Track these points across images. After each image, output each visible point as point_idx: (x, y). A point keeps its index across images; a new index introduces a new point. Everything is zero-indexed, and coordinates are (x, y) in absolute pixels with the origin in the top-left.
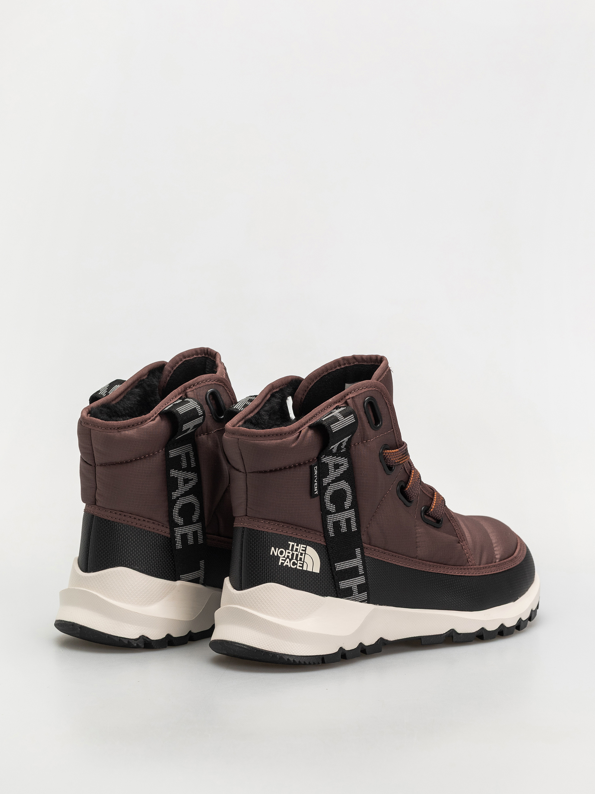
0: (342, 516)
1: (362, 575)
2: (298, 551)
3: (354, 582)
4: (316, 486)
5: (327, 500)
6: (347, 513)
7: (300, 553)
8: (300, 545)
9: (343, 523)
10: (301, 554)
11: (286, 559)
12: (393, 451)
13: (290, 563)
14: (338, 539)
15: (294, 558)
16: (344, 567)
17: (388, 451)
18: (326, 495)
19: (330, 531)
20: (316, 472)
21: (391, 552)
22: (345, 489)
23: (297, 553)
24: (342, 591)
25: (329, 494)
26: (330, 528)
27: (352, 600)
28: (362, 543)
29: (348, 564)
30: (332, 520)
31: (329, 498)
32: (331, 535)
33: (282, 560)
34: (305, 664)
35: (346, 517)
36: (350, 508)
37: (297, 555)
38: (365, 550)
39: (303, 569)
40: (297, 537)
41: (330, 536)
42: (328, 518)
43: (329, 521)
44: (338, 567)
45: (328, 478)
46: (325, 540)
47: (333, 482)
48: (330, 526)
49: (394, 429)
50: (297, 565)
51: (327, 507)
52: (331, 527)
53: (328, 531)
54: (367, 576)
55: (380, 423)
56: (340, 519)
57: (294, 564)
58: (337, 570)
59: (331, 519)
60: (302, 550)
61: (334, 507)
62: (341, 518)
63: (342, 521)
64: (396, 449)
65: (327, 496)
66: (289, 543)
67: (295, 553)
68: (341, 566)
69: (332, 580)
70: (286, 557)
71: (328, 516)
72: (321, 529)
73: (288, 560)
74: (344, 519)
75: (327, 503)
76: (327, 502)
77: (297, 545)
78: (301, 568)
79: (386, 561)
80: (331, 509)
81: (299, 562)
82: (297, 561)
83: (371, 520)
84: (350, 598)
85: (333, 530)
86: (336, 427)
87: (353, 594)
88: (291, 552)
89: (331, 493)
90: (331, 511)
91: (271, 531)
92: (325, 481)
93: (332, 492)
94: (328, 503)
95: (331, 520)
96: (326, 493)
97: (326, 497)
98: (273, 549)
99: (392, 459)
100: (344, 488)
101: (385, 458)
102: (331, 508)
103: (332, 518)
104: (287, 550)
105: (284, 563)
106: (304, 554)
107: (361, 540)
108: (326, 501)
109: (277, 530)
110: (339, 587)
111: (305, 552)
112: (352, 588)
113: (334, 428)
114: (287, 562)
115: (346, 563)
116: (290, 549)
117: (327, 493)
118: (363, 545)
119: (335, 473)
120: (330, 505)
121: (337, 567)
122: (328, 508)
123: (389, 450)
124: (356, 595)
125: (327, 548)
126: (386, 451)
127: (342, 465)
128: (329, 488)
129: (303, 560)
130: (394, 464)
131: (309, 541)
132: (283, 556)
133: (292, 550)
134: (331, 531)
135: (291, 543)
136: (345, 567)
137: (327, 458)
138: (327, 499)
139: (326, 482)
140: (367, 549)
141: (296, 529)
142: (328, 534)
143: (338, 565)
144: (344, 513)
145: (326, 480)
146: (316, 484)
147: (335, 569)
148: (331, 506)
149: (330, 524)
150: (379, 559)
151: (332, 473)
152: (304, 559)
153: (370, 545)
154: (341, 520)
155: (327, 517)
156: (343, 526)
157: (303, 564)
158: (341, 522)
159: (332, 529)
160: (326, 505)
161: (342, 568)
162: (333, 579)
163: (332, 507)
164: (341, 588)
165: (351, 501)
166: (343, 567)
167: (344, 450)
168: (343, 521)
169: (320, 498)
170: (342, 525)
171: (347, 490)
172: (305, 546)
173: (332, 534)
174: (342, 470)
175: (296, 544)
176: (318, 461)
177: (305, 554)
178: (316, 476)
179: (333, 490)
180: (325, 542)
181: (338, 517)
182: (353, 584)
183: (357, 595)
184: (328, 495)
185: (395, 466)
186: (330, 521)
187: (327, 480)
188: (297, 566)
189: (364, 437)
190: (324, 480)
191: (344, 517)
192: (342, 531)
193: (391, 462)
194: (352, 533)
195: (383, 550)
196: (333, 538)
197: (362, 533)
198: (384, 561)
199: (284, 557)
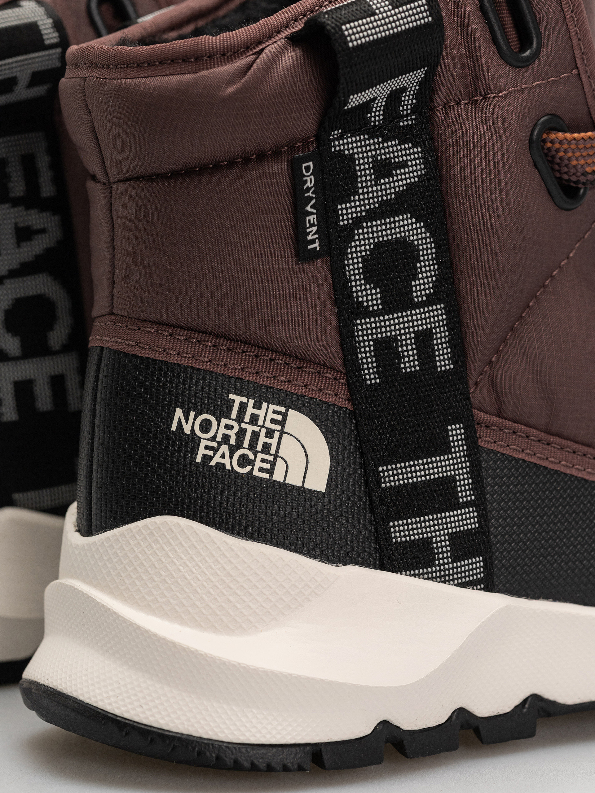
0: (404, 323)
1: (467, 505)
2: (260, 422)
3: (438, 525)
4: (312, 225)
5: (352, 272)
6: (420, 314)
7: (263, 431)
8: (265, 405)
9: (407, 345)
10: (270, 433)
11: (220, 444)
12: (576, 135)
13: (231, 457)
14: (392, 392)
15: (246, 444)
16: (408, 478)
17: (560, 135)
18: (350, 256)
19: (365, 366)
20: (310, 181)
21: (569, 442)
22: (413, 241)
23: (257, 429)
24: (396, 549)
25: (359, 254)
26: (366, 358)
27: (432, 579)
28: (471, 411)
29: (420, 471)
30: (372, 334)
31: (361, 265)
32: (370, 379)
33: (207, 447)
34: (254, 768)
35: (418, 326)
36: (431, 301)
37: (255, 436)
38: (481, 431)
39: (271, 476)
40: (259, 380)
41: (367, 384)
42: (360, 327)
43: (363, 336)
44: (389, 476)
45: (353, 204)
46: (350, 395)
47: (372, 215)
48: (365, 352)
49: (581, 70)
50: (253, 465)
51: (355, 294)
52: (368, 355)
53: (358, 368)
54: (485, 509)
55: (535, 45)
56: (398, 332)
57: (244, 461)
58: (383, 485)
59: (369, 332)
60: (273, 421)
61: (376, 294)
62: (400, 330)
63: (403, 337)
64: (586, 132)
65: (353, 259)
66: (231, 396)
67: (250, 429)
68: (398, 474)
69: (369, 517)
70: (219, 438)
71: (359, 322)
72: (337, 361)
73: (225, 448)
74: (410, 333)
75: (355, 280)
76: (353, 278)
77: (258, 406)
78: (266, 476)
79: (550, 466)
80: (367, 301)
81: (260, 456)
82: (255, 453)
83: (504, 341)
84: (423, 574)
85: (375, 365)
86: (362, 31)
87: (434, 560)
88: (235, 425)
89: (365, 251)
90: (368, 306)
91: (175, 360)
92: (345, 212)
93: (368, 247)
94: (358, 283)
95: (367, 335)
96: (349, 250)
97: (351, 262)
98: (179, 413)
99: (574, 162)
100: (409, 236)
101: (553, 157)
102: (367, 295)
103: (371, 329)
104: (223, 420)
105: (211, 458)
106: (277, 434)
107: (469, 398)
108: (350, 276)
109: (193, 357)
110: (388, 538)
111: (283, 427)
112: (432, 543)
113: (354, 34)
114: (223, 456)
115: (414, 465)
116: (234, 415)
117: (354, 250)
118: (472, 416)
119: (379, 188)
120: (363, 287)
121: (384, 477)
122: (358, 297)
123: (564, 131)
124: (444, 564)
125: (355, 419)
126: (553, 136)
127: (404, 165)
128: (358, 234)
129: (273, 451)
130: (583, 179)
131: (296, 394)
132: (211, 434)
133: (240, 419)
134: (368, 369)
135: (238, 399)
136: (412, 478)
137: (350, 140)
138: (354, 270)
139: (347, 214)
140: (487, 427)
141: (257, 356)
142: (361, 376)
143: (388, 470)
144: (412, 315)
145: (346, 209)
146: (312, 218)
147: (380, 483)
148: (366, 290)
149: (365, 347)
150: (526, 458)
151: (367, 187)
152: (278, 449)
153: (499, 416)
154: (401, 335)
155: (357, 325)
156: (406, 354)
157: (273, 464)
158: (401, 341)
159: (372, 362)
160: (352, 287)
161: (402, 482)
162: (371, 513)
163: (372, 295)
164: (394, 540)
165: (434, 279)
166: (403, 479)
167: (411, 120)
168: (406, 340)
169: (331, 266)
170: (403, 351)
171: (422, 245)
172: (283, 409)
173: (372, 376)
174: (402, 180)
175: (251, 402)
176: (318, 147)
177: (282, 432)
178: (310, 194)
179: (372, 241)
180: (349, 400)
181: (390, 326)
182: (435, 531)
183: (448, 563)
184: (357, 258)
185: (584, 184)
186: (366, 338)
187: (351, 208)
188: (252, 469)
189: (476, 85)
190: (342, 209)
191: (409, 327)
192: (405, 368)
193: (573, 171)
194: (438, 376)
195: (543, 435)
196: (376, 390)
197: (473, 377)
198: (545, 468)
199: (213, 439)
